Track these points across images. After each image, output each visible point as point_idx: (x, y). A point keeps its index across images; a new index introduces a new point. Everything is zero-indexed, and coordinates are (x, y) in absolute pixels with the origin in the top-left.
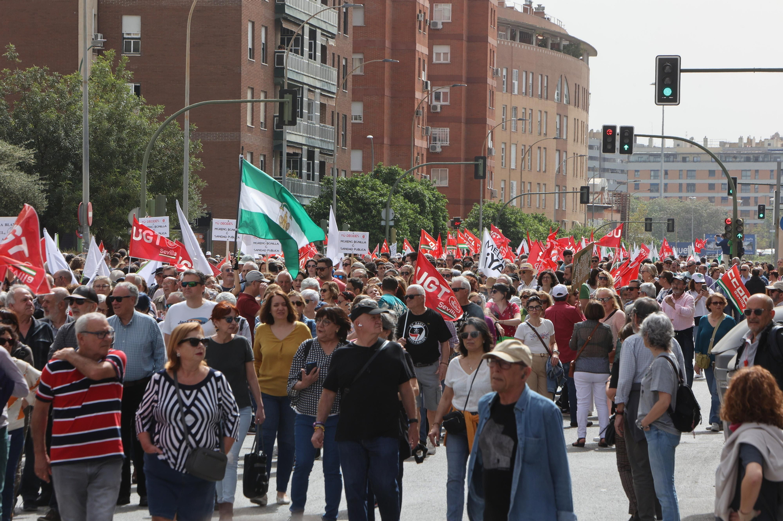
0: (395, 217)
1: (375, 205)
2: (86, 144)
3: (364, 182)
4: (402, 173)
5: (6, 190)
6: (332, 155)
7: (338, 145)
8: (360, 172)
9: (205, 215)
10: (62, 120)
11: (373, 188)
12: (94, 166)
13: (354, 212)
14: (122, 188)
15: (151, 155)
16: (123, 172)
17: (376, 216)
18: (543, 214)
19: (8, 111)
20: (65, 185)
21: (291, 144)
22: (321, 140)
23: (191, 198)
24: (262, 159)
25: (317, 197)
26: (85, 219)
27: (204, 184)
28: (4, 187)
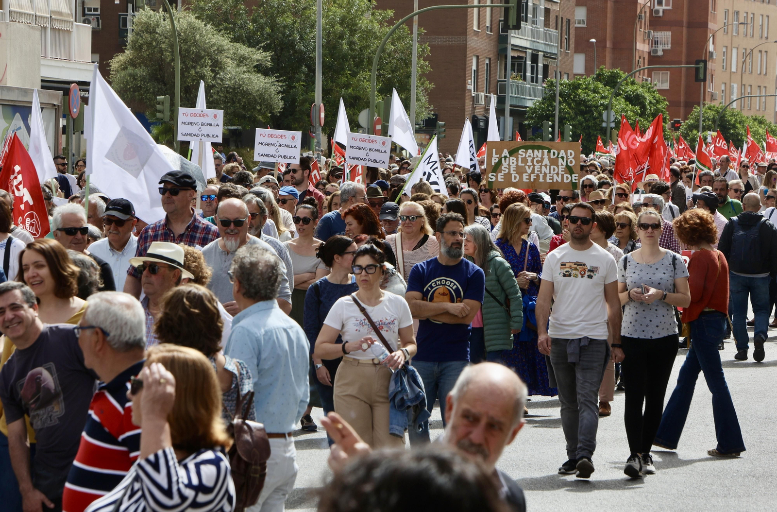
0: (616, 119)
1: (597, 107)
2: (319, 48)
3: (586, 85)
4: (623, 76)
5: (244, 91)
6: (555, 59)
7: (561, 48)
8: (582, 75)
9: (431, 116)
10: (297, 25)
11: (595, 91)
12: (326, 68)
13: (576, 114)
14: (353, 90)
15: (380, 58)
16: (354, 75)
17: (598, 118)
18: (763, 117)
19: (247, 16)
20: (299, 86)
21: (516, 48)
22: (545, 44)
23: (418, 100)
24: (487, 62)
25: (540, 99)
26: (317, 120)
27: (432, 86)
28: (243, 89)
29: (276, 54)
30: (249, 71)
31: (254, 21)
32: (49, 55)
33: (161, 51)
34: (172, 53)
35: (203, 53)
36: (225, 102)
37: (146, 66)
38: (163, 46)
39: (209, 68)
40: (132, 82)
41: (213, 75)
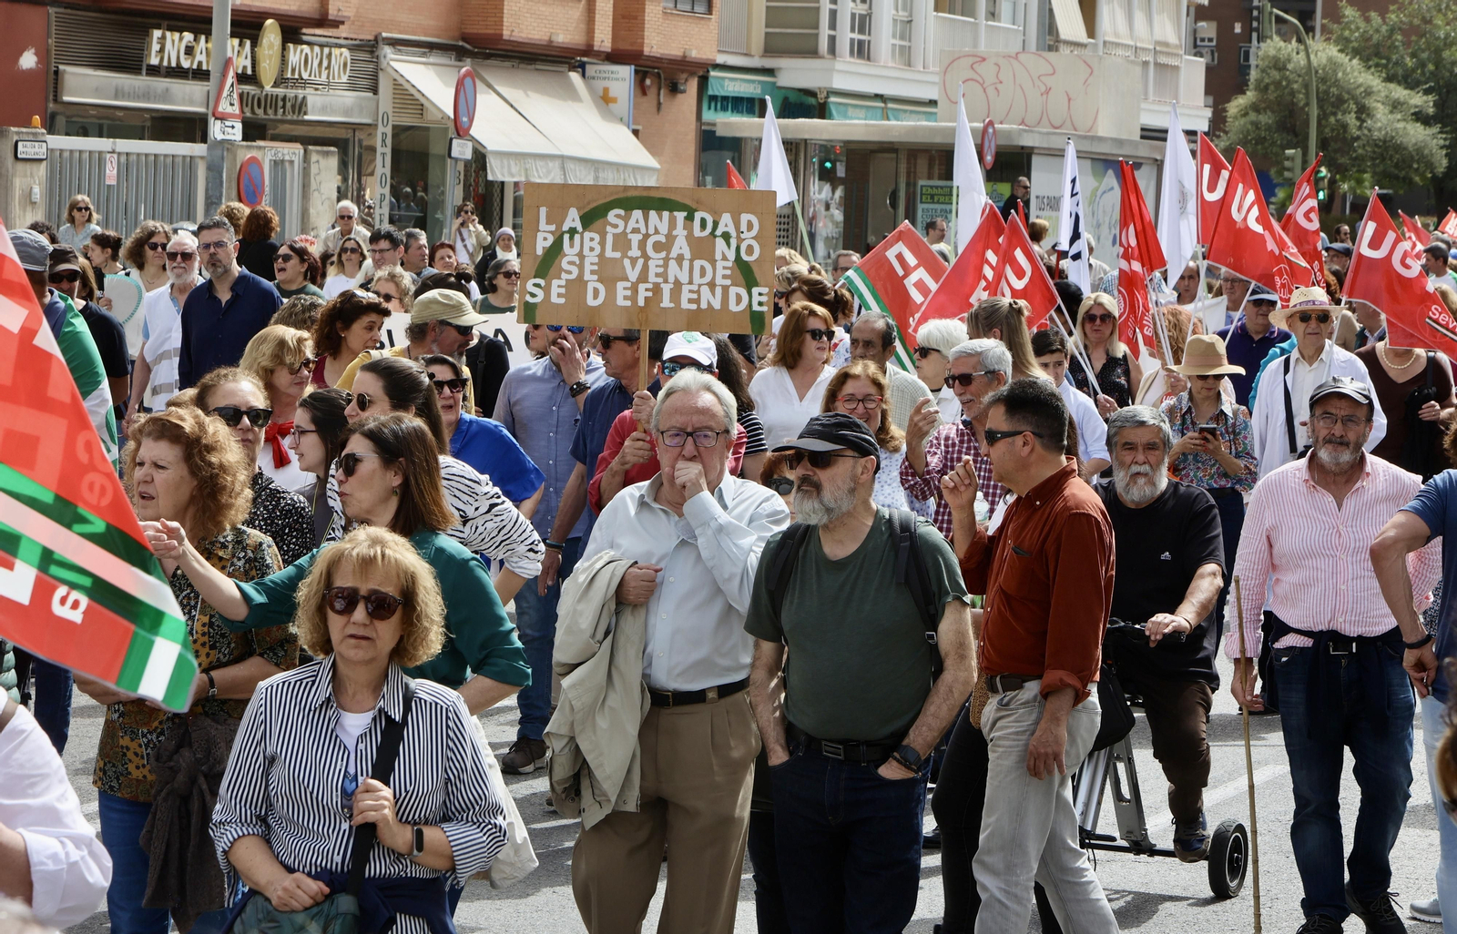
29: (1441, 98)
30: (1404, 120)
31: (1413, 55)
32: (1151, 98)
33: (1293, 93)
34: (1307, 95)
35: (1346, 96)
36: (1373, 159)
37: (1273, 112)
38: (1295, 86)
39: (1353, 115)
40: (1254, 132)
41: (1358, 124)
